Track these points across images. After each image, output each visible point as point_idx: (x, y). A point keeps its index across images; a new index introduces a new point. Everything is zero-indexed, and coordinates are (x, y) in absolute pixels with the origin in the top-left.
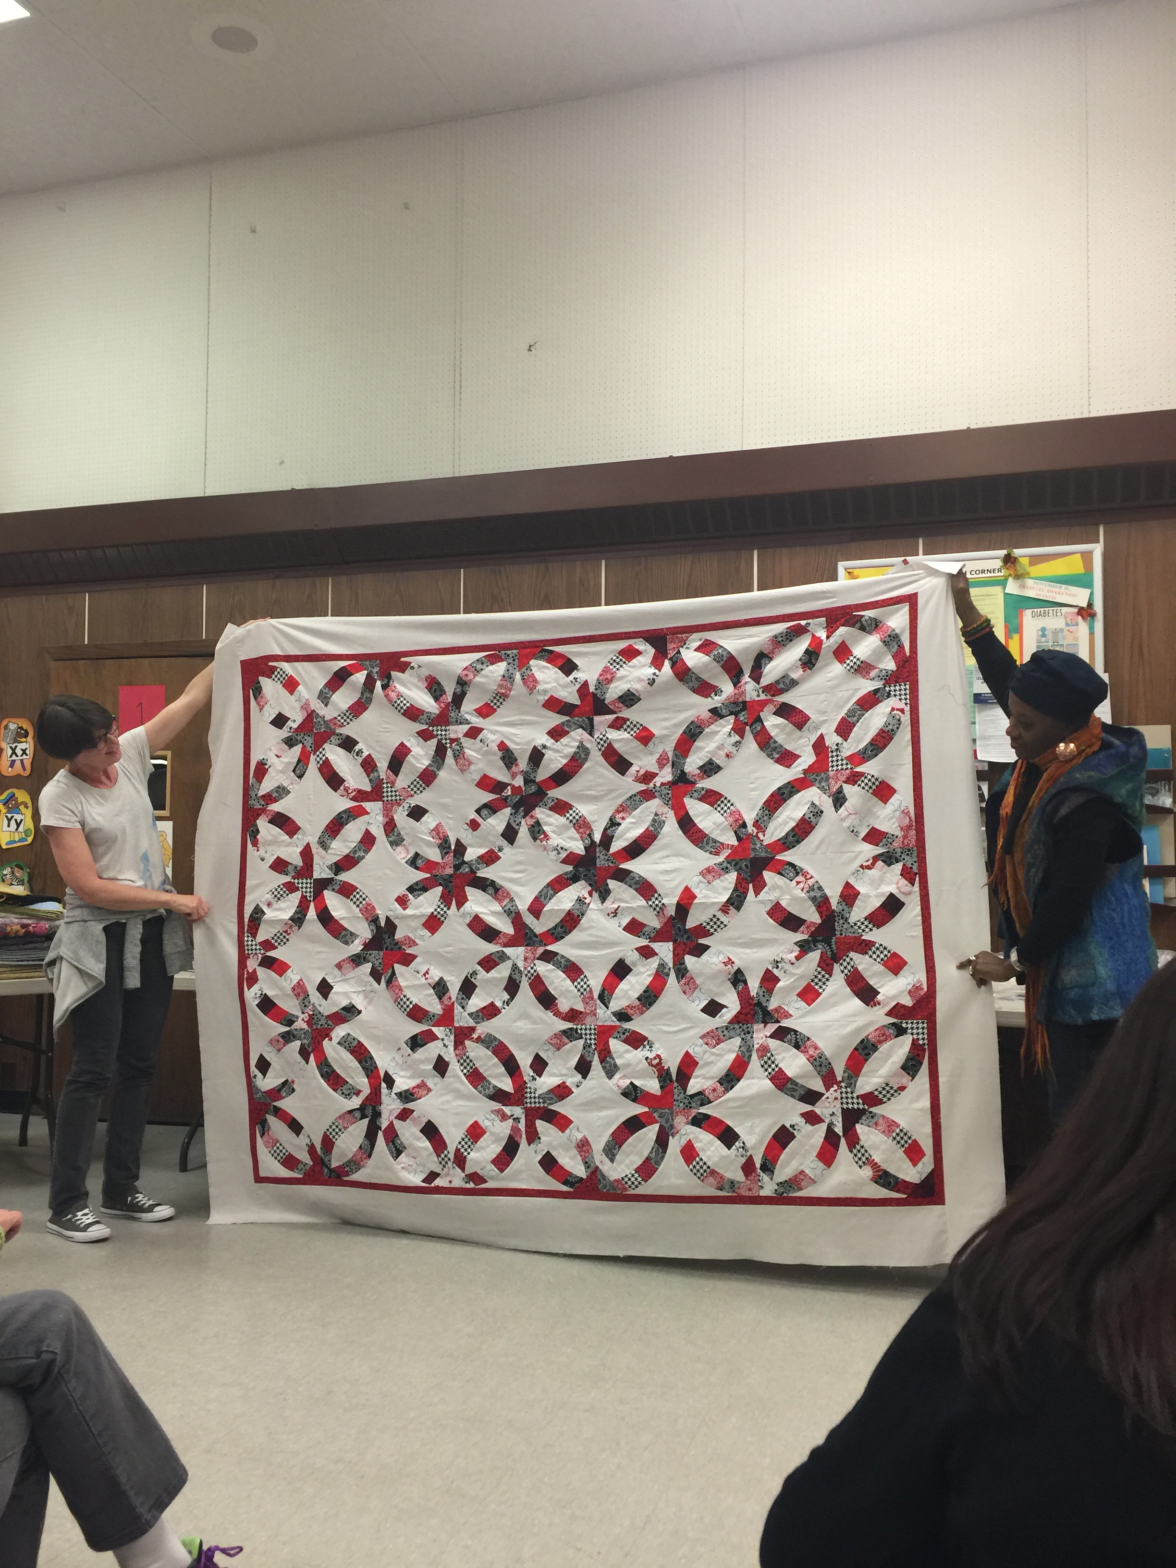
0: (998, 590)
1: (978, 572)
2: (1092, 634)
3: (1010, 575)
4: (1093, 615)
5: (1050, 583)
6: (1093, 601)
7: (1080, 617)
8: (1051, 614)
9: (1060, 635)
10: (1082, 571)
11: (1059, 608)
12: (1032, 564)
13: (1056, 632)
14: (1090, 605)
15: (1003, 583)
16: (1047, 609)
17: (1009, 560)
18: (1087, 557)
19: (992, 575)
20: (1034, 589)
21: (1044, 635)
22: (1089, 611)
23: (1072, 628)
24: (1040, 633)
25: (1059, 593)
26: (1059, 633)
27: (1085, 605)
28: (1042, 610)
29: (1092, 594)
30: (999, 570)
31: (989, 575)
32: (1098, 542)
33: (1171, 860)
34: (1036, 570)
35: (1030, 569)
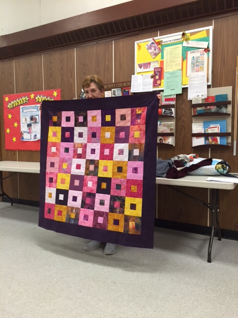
0: (180, 46)
1: (174, 40)
2: (208, 57)
3: (184, 40)
4: (209, 51)
5: (197, 41)
7: (205, 52)
8: (196, 52)
9: (199, 59)
10: (206, 36)
11: (199, 49)
12: (191, 35)
13: (197, 58)
14: (208, 47)
15: (182, 43)
17: (183, 34)
18: (208, 31)
19: (179, 40)
20: (192, 44)
21: (194, 59)
22: (208, 49)
23: (202, 56)
25: (199, 44)
27: (206, 47)
28: (194, 51)
29: (209, 44)
30: (181, 39)
32: (212, 25)
33: (230, 131)
34: (192, 37)
35: (190, 37)
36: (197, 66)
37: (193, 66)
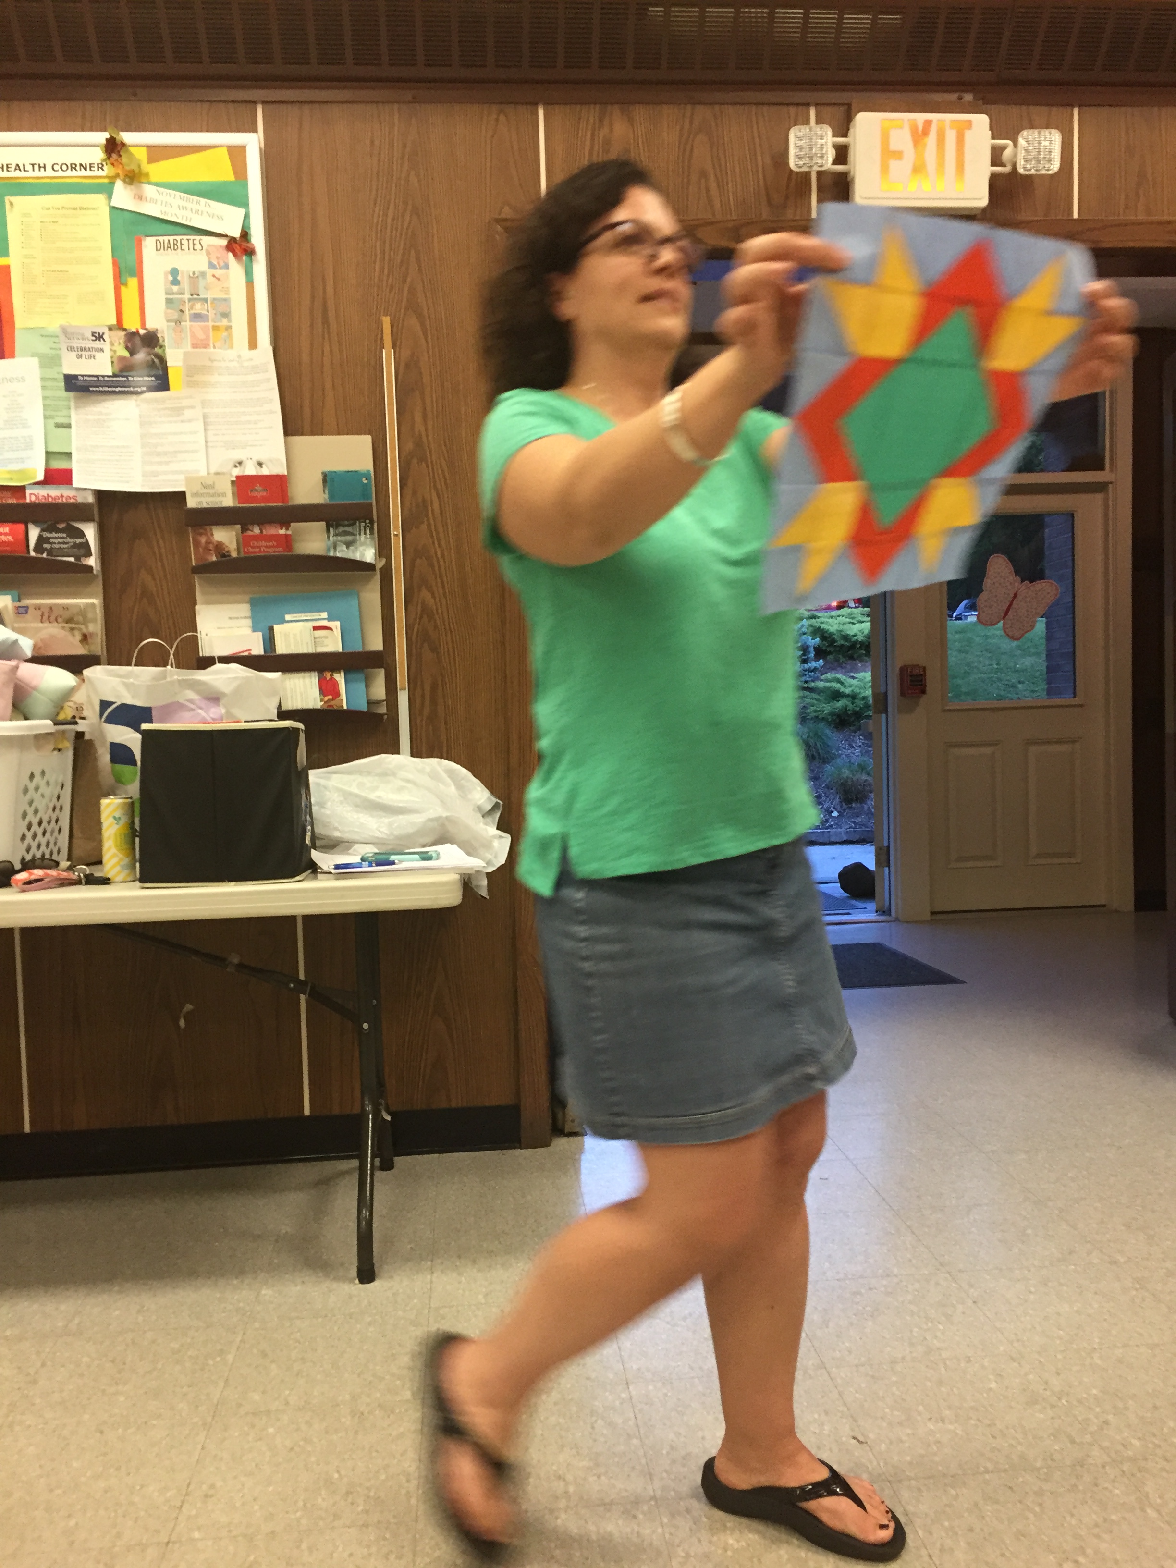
0: (98, 200)
1: (64, 167)
2: (250, 284)
3: (117, 176)
4: (250, 252)
5: (183, 195)
6: (249, 228)
7: (230, 255)
8: (185, 247)
9: (202, 283)
10: (231, 177)
11: (198, 238)
12: (151, 160)
13: (195, 278)
14: (245, 235)
15: (107, 189)
16: (178, 238)
17: (113, 147)
18: (237, 154)
19: (88, 173)
20: (157, 203)
21: (175, 282)
22: (245, 244)
23: (218, 272)
24: (171, 278)
25: (197, 212)
26: (200, 278)
27: (237, 234)
28: (171, 238)
29: (247, 216)
30: (100, 167)
31: (83, 173)
32: (255, 130)
33: (376, 644)
34: (158, 170)
35: (147, 167)
36: (197, 317)
37: (175, 315)
